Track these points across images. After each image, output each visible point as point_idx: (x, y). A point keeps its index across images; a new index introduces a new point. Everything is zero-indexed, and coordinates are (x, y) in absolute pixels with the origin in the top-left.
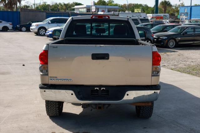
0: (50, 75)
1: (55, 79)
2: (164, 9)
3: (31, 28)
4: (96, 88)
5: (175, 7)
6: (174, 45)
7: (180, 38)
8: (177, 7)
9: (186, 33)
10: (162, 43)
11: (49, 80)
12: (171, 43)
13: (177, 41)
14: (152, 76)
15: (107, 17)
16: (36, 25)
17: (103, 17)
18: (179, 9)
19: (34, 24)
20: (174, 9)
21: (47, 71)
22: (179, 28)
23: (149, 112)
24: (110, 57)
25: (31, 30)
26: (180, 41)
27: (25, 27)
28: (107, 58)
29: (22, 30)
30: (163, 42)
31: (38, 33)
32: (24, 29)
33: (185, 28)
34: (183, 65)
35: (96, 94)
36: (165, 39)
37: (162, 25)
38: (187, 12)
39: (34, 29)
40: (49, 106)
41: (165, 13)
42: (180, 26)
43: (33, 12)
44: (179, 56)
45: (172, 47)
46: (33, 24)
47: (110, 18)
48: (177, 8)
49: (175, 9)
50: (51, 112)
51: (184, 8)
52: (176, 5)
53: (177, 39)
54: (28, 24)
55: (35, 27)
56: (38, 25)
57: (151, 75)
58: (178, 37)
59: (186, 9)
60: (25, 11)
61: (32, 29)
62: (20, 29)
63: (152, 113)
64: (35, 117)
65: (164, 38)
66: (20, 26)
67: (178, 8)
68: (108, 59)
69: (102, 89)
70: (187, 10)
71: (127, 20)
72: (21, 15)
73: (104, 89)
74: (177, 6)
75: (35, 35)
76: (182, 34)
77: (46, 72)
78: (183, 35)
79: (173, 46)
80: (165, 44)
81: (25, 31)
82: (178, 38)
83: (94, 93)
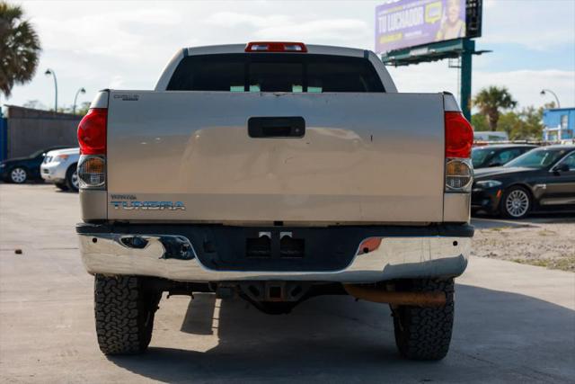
0: (112, 190)
1: (129, 201)
2: (491, 116)
3: (43, 166)
4: (262, 234)
5: (529, 116)
6: (526, 208)
7: (545, 185)
8: (536, 118)
9: (565, 168)
10: (485, 202)
11: (111, 206)
12: (516, 203)
13: (537, 195)
14: (445, 192)
15: (298, 49)
16: (61, 156)
17: (286, 48)
18: (541, 123)
19: (54, 154)
20: (524, 124)
21: (104, 178)
22: (541, 153)
23: (441, 333)
24: (307, 128)
25: (44, 175)
26: (546, 195)
27: (22, 167)
28: (297, 130)
29: (13, 178)
30: (489, 198)
31: (68, 185)
32: (19, 174)
33: (562, 152)
34: (557, 254)
35: (263, 252)
36: (496, 188)
37: (482, 148)
38: (571, 128)
39: (54, 170)
40: (106, 314)
41: (494, 130)
42: (545, 148)
43: (52, 119)
44: (544, 235)
45: (520, 215)
46: (51, 154)
47: (306, 51)
48: (534, 119)
49: (530, 122)
50: (112, 335)
51: (558, 114)
52: (532, 110)
53: (534, 188)
54: (33, 156)
55: (58, 163)
56: (66, 157)
57: (442, 189)
58: (539, 183)
59: (566, 119)
60: (24, 117)
61: (46, 171)
62: (5, 175)
63: (450, 338)
64: (61, 358)
65: (491, 185)
66: (8, 164)
67: (539, 120)
68: (301, 133)
69: (283, 234)
70: (569, 123)
71: (362, 56)
72: (8, 131)
73: (290, 234)
74: (533, 113)
75: (58, 191)
76: (551, 171)
77: (101, 181)
78: (556, 173)
79: (524, 212)
80: (495, 205)
81: (24, 183)
82: (540, 185)
83: (255, 252)
